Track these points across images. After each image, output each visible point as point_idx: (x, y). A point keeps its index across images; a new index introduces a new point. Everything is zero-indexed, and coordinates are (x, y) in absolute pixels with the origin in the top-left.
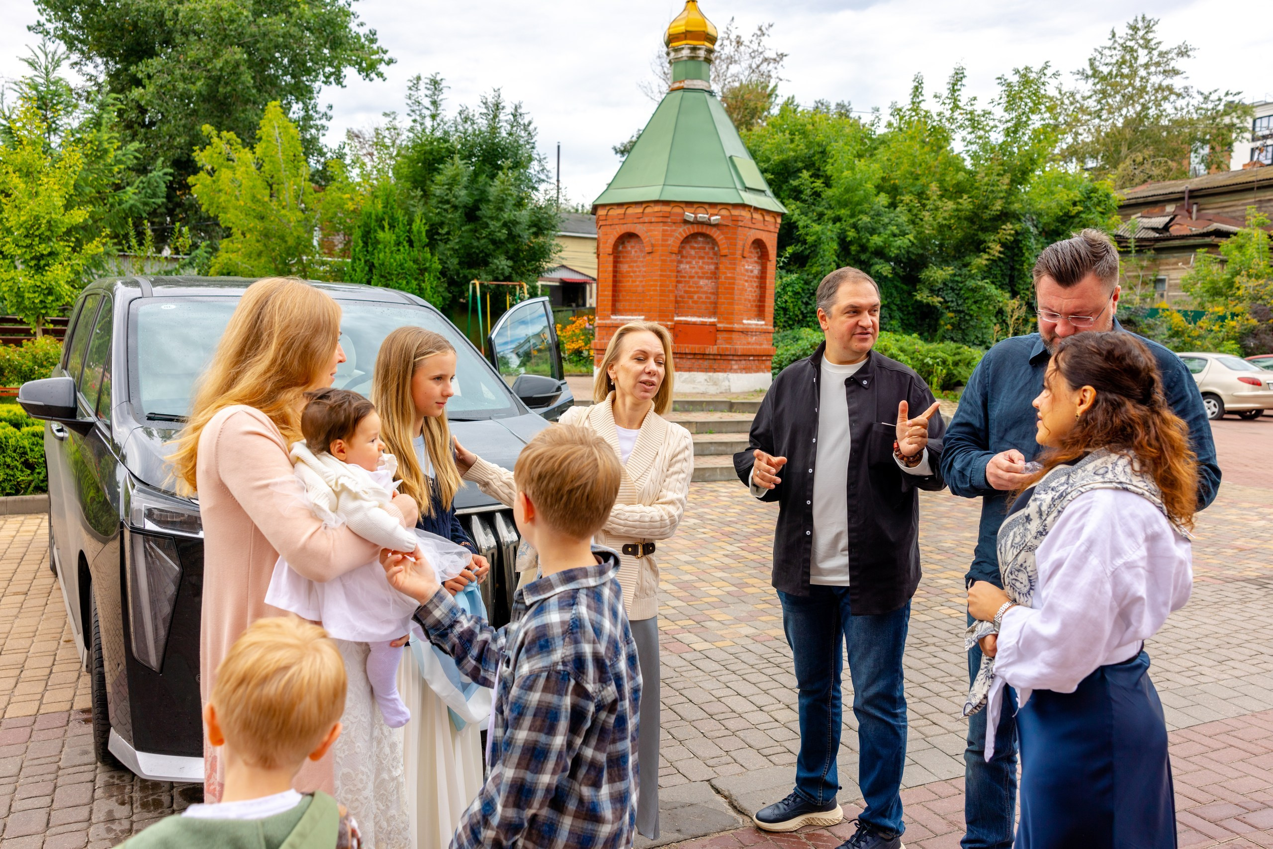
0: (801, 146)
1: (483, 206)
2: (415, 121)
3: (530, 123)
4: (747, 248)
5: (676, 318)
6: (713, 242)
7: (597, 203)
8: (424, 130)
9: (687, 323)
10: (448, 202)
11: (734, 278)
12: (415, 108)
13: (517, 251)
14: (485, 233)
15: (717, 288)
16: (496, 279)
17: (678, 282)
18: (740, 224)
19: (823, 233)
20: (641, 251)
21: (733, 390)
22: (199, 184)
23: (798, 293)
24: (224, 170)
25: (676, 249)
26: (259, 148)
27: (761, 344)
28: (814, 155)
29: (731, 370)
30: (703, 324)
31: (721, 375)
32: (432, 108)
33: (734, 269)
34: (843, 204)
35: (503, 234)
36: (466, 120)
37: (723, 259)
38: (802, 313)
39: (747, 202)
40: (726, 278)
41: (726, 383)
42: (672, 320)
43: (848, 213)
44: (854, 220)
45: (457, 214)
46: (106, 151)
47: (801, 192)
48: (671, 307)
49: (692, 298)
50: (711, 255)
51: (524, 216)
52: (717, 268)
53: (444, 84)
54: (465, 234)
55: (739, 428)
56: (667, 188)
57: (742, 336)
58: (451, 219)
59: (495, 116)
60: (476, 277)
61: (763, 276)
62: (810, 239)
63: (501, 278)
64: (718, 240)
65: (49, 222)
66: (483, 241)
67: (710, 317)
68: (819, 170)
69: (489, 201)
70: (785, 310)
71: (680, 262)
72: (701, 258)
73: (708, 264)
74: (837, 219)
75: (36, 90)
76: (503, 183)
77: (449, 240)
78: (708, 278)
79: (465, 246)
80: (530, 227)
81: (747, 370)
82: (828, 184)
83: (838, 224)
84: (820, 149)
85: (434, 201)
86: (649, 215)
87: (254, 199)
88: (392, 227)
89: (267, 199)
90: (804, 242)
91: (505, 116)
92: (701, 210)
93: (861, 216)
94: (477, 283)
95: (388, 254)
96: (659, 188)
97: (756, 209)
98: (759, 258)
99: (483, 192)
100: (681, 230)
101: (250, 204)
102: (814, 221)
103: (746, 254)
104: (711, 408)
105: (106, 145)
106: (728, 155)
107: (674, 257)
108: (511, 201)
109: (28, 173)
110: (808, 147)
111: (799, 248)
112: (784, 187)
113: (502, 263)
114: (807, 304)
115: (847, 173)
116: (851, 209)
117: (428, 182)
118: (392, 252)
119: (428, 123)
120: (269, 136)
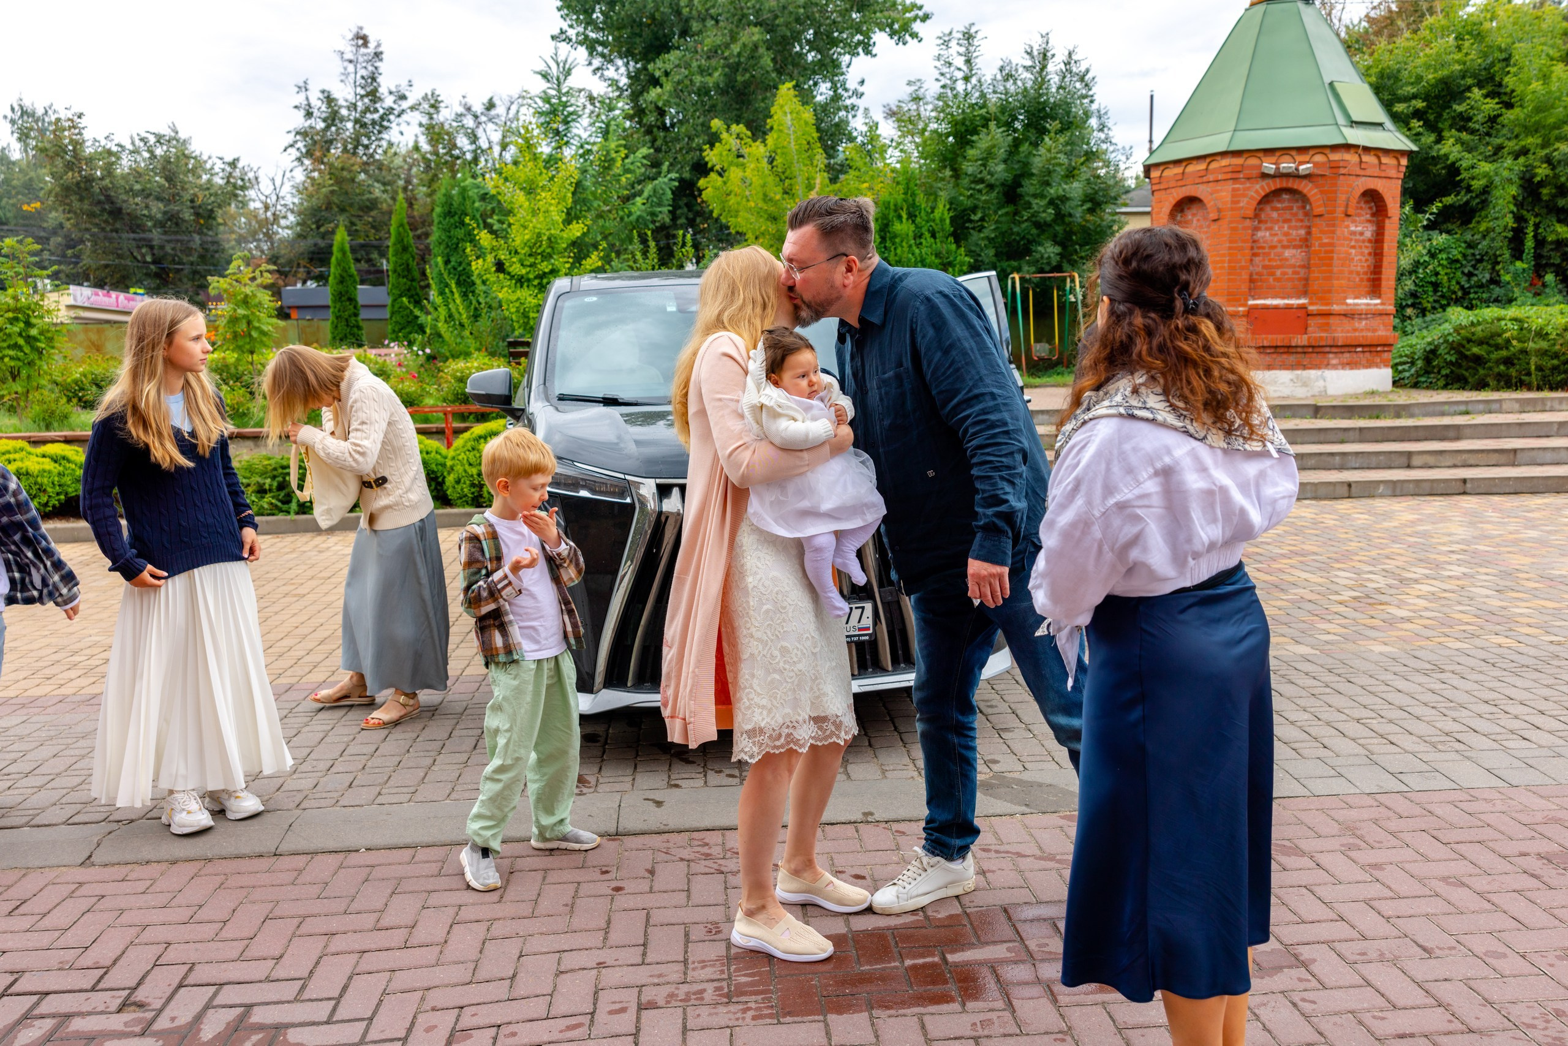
0: (1473, 55)
1: (1026, 182)
2: (944, 87)
3: (1087, 71)
4: (1353, 202)
5: (1251, 302)
6: (1304, 199)
7: (1148, 163)
8: (955, 96)
9: (1266, 308)
10: (982, 181)
11: (1332, 244)
12: (945, 70)
13: (1069, 234)
14: (1026, 215)
15: (1309, 259)
16: (1042, 271)
17: (1254, 255)
18: (1342, 171)
19: (1497, 174)
20: (1205, 219)
21: (1330, 392)
22: (709, 186)
23: (1457, 261)
24: (733, 169)
25: (1250, 213)
26: (770, 139)
27: (1375, 331)
28: (1493, 65)
29: (1329, 366)
30: (1288, 308)
31: (1313, 373)
32: (965, 68)
33: (1333, 232)
34: (1530, 129)
35: (1049, 214)
36: (1008, 77)
37: (1318, 221)
38: (1462, 288)
39: (1351, 141)
40: (1322, 245)
41: (1321, 383)
42: (1245, 305)
43: (1539, 141)
44: (1547, 151)
45: (994, 195)
46: (613, 160)
47: (1470, 119)
48: (1244, 288)
49: (1273, 274)
50: (1301, 216)
51: (1076, 189)
52: (1309, 233)
53: (979, 36)
54: (1003, 219)
55: (1322, 437)
56: (1238, 134)
57: (1345, 320)
58: (986, 201)
59: (1043, 68)
60: (1018, 270)
61: (1378, 240)
62: (1477, 184)
63: (1047, 268)
64: (1309, 195)
65: (549, 239)
66: (1024, 226)
67: (1298, 298)
68: (1500, 85)
69: (1033, 175)
70: (1436, 286)
71: (1257, 229)
72: (1286, 221)
73: (1296, 228)
74: (1524, 152)
75: (549, 102)
76: (1049, 150)
77: (983, 227)
78: (1296, 247)
79: (1003, 234)
80: (1084, 202)
81: (1352, 365)
82: (1509, 106)
83: (1522, 160)
84: (1504, 55)
85: (965, 181)
86: (1215, 171)
87: (766, 198)
88: (912, 216)
89: (778, 197)
90: (1469, 189)
91: (1054, 67)
92: (1287, 157)
93: (1557, 145)
94: (1017, 276)
95: (906, 249)
96: (1228, 135)
97: (1367, 149)
98: (1373, 215)
99: (1026, 165)
100: (1258, 187)
101: (761, 204)
102: (1486, 159)
103: (1351, 211)
104: (1288, 413)
105: (614, 155)
106: (1327, 80)
107: (1248, 223)
108: (1061, 171)
109: (530, 190)
110: (1485, 55)
111: (1463, 197)
112: (1445, 116)
113: (1049, 250)
114: (1470, 275)
115: (1536, 85)
116: (1544, 137)
117: (960, 159)
118: (910, 246)
119: (960, 86)
120: (780, 124)
